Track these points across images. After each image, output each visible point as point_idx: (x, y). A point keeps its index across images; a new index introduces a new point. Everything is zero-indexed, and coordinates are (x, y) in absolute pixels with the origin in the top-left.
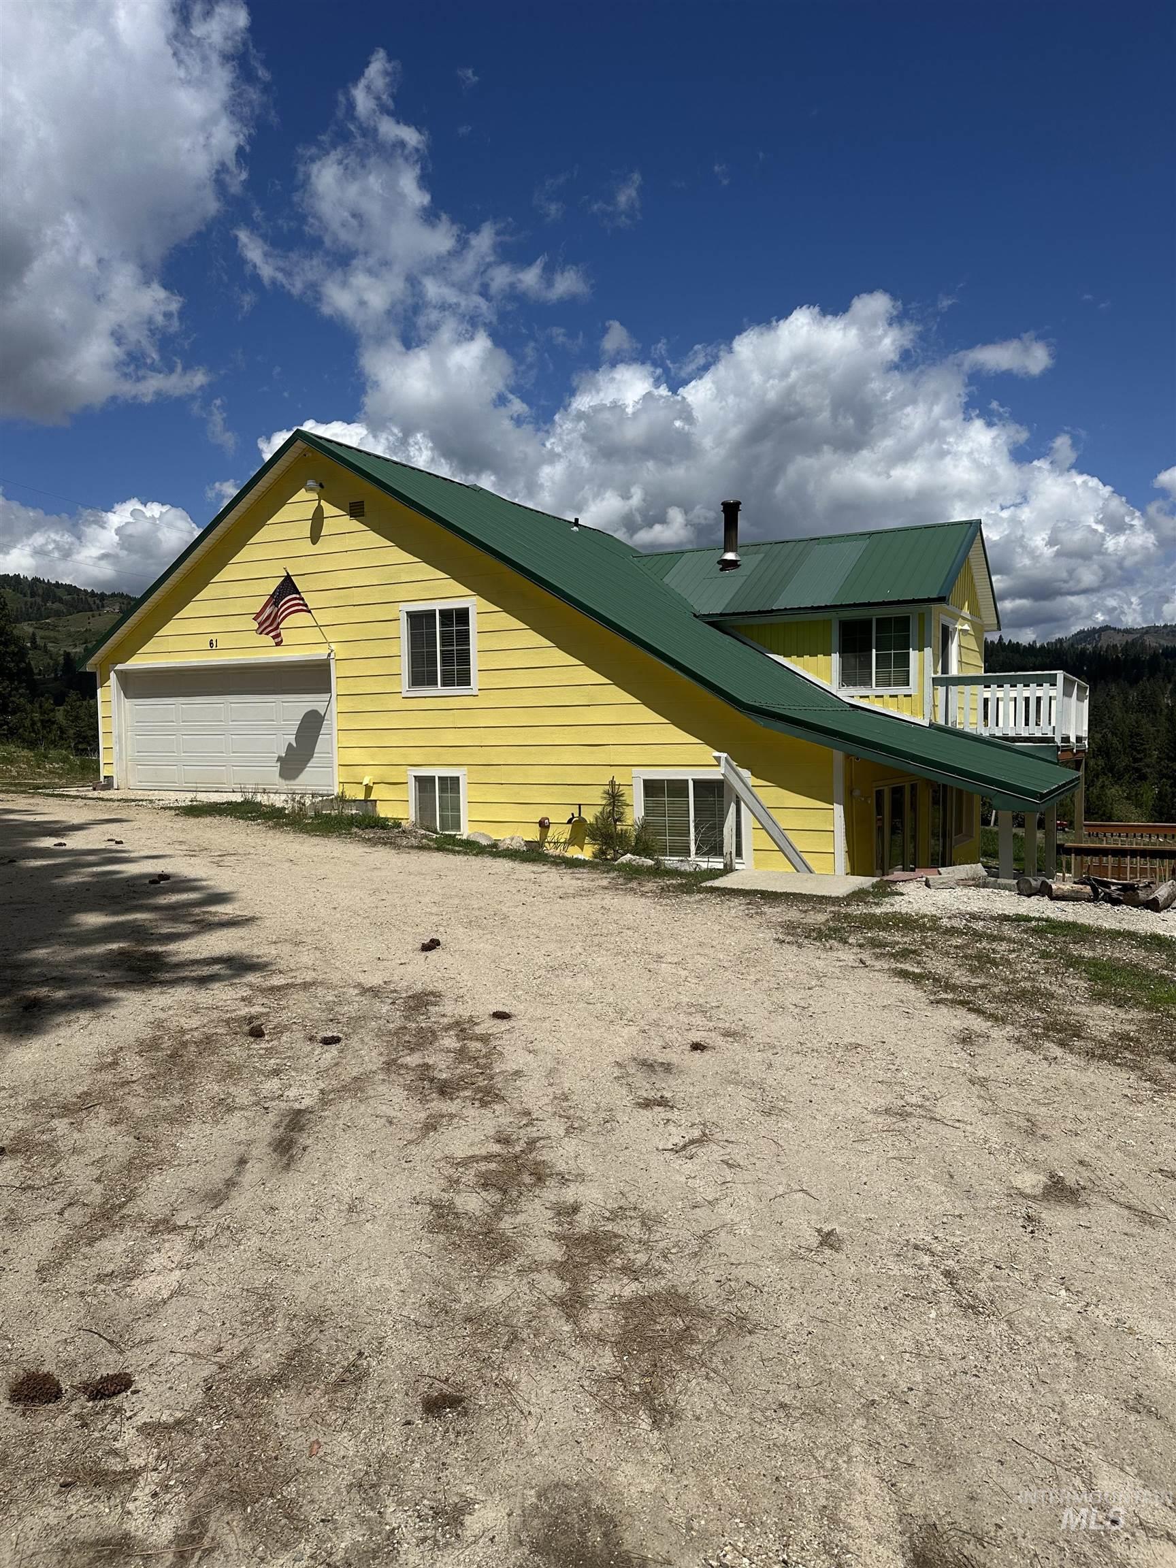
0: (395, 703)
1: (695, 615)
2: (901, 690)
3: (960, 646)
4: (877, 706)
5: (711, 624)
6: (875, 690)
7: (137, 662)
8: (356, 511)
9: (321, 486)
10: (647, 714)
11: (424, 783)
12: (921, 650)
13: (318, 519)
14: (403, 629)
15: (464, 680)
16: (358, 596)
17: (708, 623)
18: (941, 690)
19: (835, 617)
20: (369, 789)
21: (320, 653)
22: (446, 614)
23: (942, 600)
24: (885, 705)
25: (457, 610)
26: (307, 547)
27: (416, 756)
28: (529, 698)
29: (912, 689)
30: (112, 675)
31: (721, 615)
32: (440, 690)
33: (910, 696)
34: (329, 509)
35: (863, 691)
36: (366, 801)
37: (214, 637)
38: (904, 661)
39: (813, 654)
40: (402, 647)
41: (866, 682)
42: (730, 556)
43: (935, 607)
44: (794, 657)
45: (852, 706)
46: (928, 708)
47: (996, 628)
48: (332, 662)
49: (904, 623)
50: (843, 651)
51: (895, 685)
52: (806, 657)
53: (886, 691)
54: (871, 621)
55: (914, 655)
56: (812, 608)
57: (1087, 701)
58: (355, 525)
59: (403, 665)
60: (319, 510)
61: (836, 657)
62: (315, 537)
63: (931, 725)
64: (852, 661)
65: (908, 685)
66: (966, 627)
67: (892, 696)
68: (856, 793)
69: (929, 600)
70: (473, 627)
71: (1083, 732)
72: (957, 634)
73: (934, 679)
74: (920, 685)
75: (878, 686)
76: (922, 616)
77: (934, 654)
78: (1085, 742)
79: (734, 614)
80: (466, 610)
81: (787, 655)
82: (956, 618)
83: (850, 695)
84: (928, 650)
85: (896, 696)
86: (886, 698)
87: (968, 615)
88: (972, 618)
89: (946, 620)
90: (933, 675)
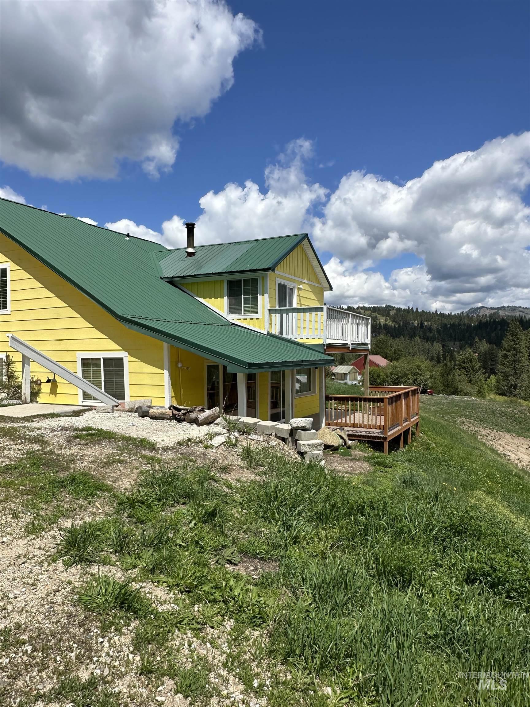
1: (161, 278)
2: (254, 316)
3: (299, 296)
4: (244, 324)
5: (171, 283)
6: (242, 316)
10: (83, 323)
12: (263, 295)
15: (5, 306)
17: (168, 282)
18: (278, 316)
19: (225, 278)
23: (269, 269)
24: (249, 324)
29: (259, 315)
31: (173, 277)
33: (258, 319)
35: (237, 316)
38: (256, 300)
39: (216, 298)
41: (239, 312)
42: (190, 250)
43: (269, 273)
44: (208, 299)
45: (233, 324)
46: (266, 324)
47: (329, 289)
49: (255, 281)
50: (230, 296)
51: (252, 313)
52: (213, 299)
53: (248, 316)
54: (240, 281)
55: (260, 297)
56: (213, 274)
57: (370, 326)
61: (226, 299)
63: (268, 334)
64: (233, 301)
65: (257, 313)
66: (301, 286)
67: (250, 319)
68: (180, 365)
69: (264, 270)
70: (9, 278)
71: (368, 341)
72: (296, 290)
73: (269, 310)
74: (263, 313)
75: (245, 314)
76: (263, 278)
77: (270, 297)
78: (369, 346)
79: (178, 277)
80: (6, 269)
81: (204, 298)
82: (293, 281)
83: (232, 318)
84: (266, 296)
85: (252, 319)
86: (248, 320)
87: (305, 281)
88: (310, 283)
89: (283, 282)
90: (269, 308)
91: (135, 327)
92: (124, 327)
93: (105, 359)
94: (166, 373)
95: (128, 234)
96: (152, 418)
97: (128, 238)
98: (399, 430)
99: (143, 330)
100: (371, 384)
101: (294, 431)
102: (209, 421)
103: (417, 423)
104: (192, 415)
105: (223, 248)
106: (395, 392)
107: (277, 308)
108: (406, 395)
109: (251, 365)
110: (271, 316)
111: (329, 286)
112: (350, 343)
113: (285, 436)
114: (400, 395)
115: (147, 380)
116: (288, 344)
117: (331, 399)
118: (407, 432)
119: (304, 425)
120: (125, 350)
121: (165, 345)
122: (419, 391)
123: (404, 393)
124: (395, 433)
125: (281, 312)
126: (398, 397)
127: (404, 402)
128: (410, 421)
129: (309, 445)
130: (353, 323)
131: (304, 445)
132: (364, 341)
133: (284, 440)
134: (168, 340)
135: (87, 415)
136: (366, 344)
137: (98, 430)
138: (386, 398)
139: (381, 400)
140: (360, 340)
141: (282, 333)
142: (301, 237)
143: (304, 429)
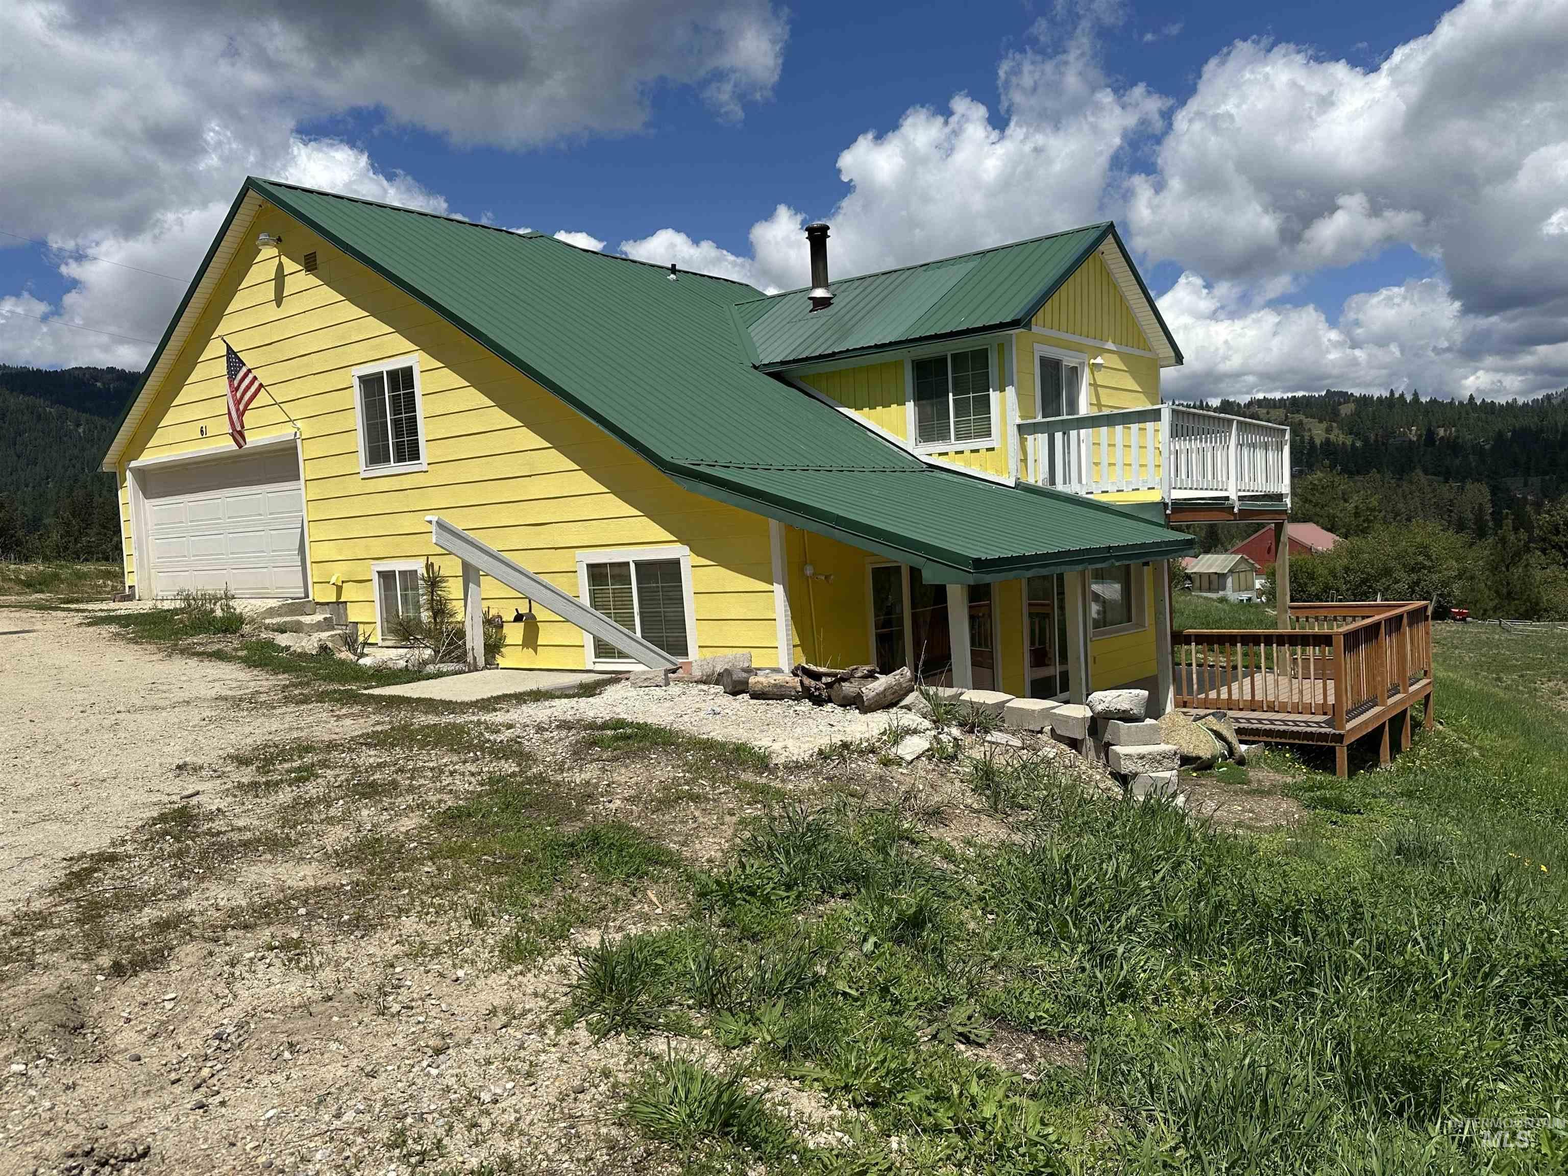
0: (354, 486)
1: (755, 367)
2: (981, 443)
3: (1094, 385)
4: (957, 465)
5: (777, 376)
6: (953, 445)
7: (149, 458)
8: (310, 264)
9: (279, 240)
10: (586, 483)
11: (387, 577)
12: (1002, 390)
13: (280, 277)
14: (355, 398)
15: (415, 455)
16: (318, 363)
17: (769, 374)
18: (1043, 438)
19: (907, 356)
20: (339, 589)
21: (285, 433)
22: (392, 374)
23: (1015, 324)
24: (968, 464)
25: (403, 370)
26: (273, 311)
27: (378, 548)
28: (475, 471)
29: (994, 441)
30: (129, 474)
31: (782, 363)
32: (393, 467)
33: (993, 449)
34: (290, 266)
35: (939, 447)
36: (338, 603)
37: (202, 424)
38: (984, 405)
39: (886, 405)
40: (356, 420)
41: (943, 435)
42: (820, 293)
43: (1015, 332)
44: (866, 410)
45: (931, 466)
46: (1013, 463)
47: (1173, 361)
48: (299, 441)
49: (981, 357)
50: (919, 398)
51: (976, 437)
52: (879, 408)
53: (966, 445)
54: (943, 360)
55: (994, 396)
56: (876, 346)
57: (1287, 449)
58: (312, 280)
59: (359, 441)
60: (280, 266)
61: (910, 406)
62: (279, 300)
63: (1018, 485)
64: (928, 409)
65: (989, 435)
66: (1099, 360)
67: (972, 451)
68: (809, 571)
69: (1002, 326)
70: (418, 390)
71: (1285, 487)
72: (1087, 370)
73: (1019, 426)
74: (1004, 435)
75: (957, 439)
76: (1001, 347)
77: (1018, 394)
78: (1288, 501)
79: (795, 361)
80: (410, 368)
81: (858, 408)
82: (1079, 349)
83: (928, 452)
84: (1010, 391)
85: (977, 451)
86: (967, 453)
87: (1110, 346)
88: (1124, 349)
89: (1053, 353)
90: (1019, 421)
91: (704, 487)
92: (679, 487)
93: (638, 564)
94: (778, 589)
95: (673, 266)
96: (754, 696)
97: (673, 276)
98: (1376, 717)
99: (723, 493)
100: (1292, 601)
101: (1100, 722)
102: (888, 701)
103: (1427, 697)
104: (848, 688)
105: (898, 281)
106: (1363, 618)
107: (1039, 419)
108: (1395, 624)
109: (979, 564)
110: (1023, 442)
111: (1173, 354)
112: (1233, 496)
113: (1079, 733)
114: (1377, 625)
115: (734, 607)
116: (1070, 507)
117: (1187, 640)
118: (1397, 721)
119: (1125, 706)
120: (682, 540)
121: (774, 525)
122: (1429, 613)
123: (1389, 620)
124: (1365, 723)
125: (1049, 429)
126: (1372, 632)
127: (1388, 643)
128: (1406, 691)
129: (1142, 757)
130: (1240, 445)
131: (1129, 756)
132: (1272, 488)
133: (1074, 744)
134: (780, 512)
135: (612, 693)
136: (1279, 497)
137: (639, 726)
138: (1338, 634)
139: (1326, 640)
140: (1261, 486)
141: (1052, 481)
142: (1095, 234)
143: (1126, 717)
